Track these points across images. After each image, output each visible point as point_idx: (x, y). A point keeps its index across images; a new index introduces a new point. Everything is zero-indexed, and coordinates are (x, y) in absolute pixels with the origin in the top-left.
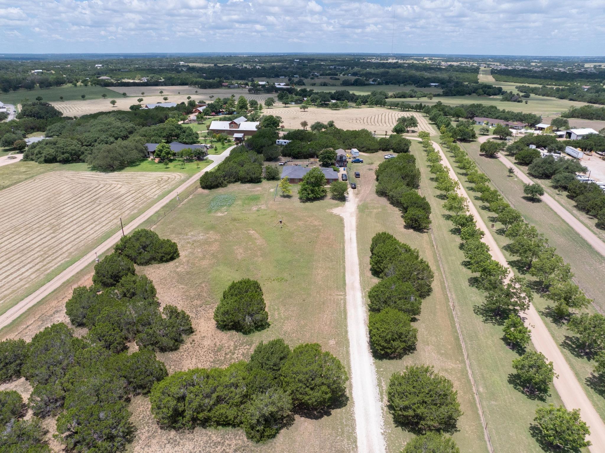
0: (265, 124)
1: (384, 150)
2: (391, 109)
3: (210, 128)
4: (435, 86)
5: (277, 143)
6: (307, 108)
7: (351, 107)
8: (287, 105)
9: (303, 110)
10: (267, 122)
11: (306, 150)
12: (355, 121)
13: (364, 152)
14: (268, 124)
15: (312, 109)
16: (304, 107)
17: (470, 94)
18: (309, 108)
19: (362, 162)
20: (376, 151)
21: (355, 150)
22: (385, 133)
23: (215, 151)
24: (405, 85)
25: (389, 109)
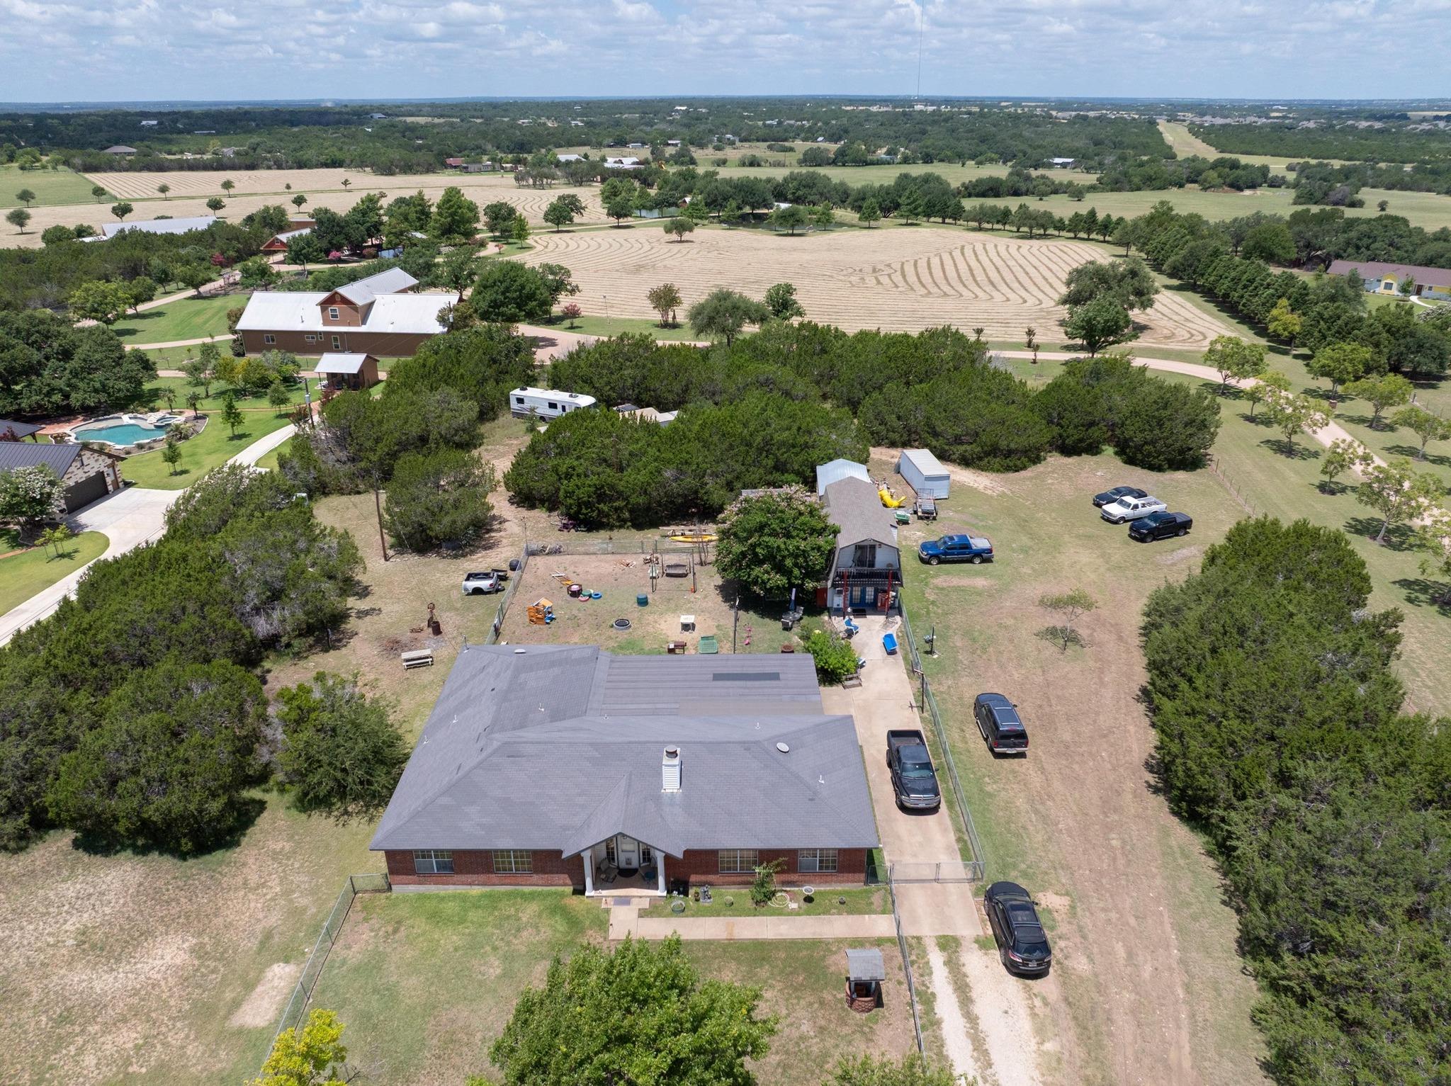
0: (484, 305)
1: (1068, 450)
2: (980, 229)
3: (243, 324)
4: (1064, 166)
5: (514, 405)
6: (691, 230)
7: (841, 225)
8: (623, 222)
9: (674, 237)
10: (489, 295)
11: (642, 477)
12: (871, 281)
13: (966, 462)
14: (495, 305)
15: (708, 234)
16: (680, 228)
17: (1181, 186)
18: (697, 231)
19: (985, 556)
20: (1032, 456)
21: (923, 460)
22: (1025, 339)
23: (168, 467)
24: (980, 163)
25: (974, 230)
